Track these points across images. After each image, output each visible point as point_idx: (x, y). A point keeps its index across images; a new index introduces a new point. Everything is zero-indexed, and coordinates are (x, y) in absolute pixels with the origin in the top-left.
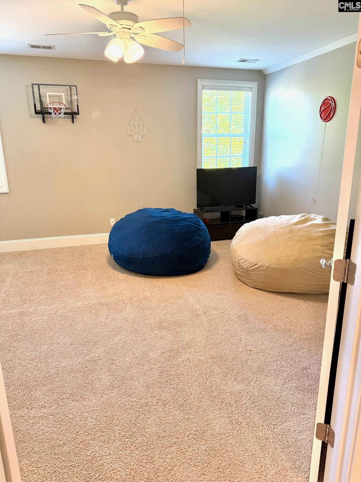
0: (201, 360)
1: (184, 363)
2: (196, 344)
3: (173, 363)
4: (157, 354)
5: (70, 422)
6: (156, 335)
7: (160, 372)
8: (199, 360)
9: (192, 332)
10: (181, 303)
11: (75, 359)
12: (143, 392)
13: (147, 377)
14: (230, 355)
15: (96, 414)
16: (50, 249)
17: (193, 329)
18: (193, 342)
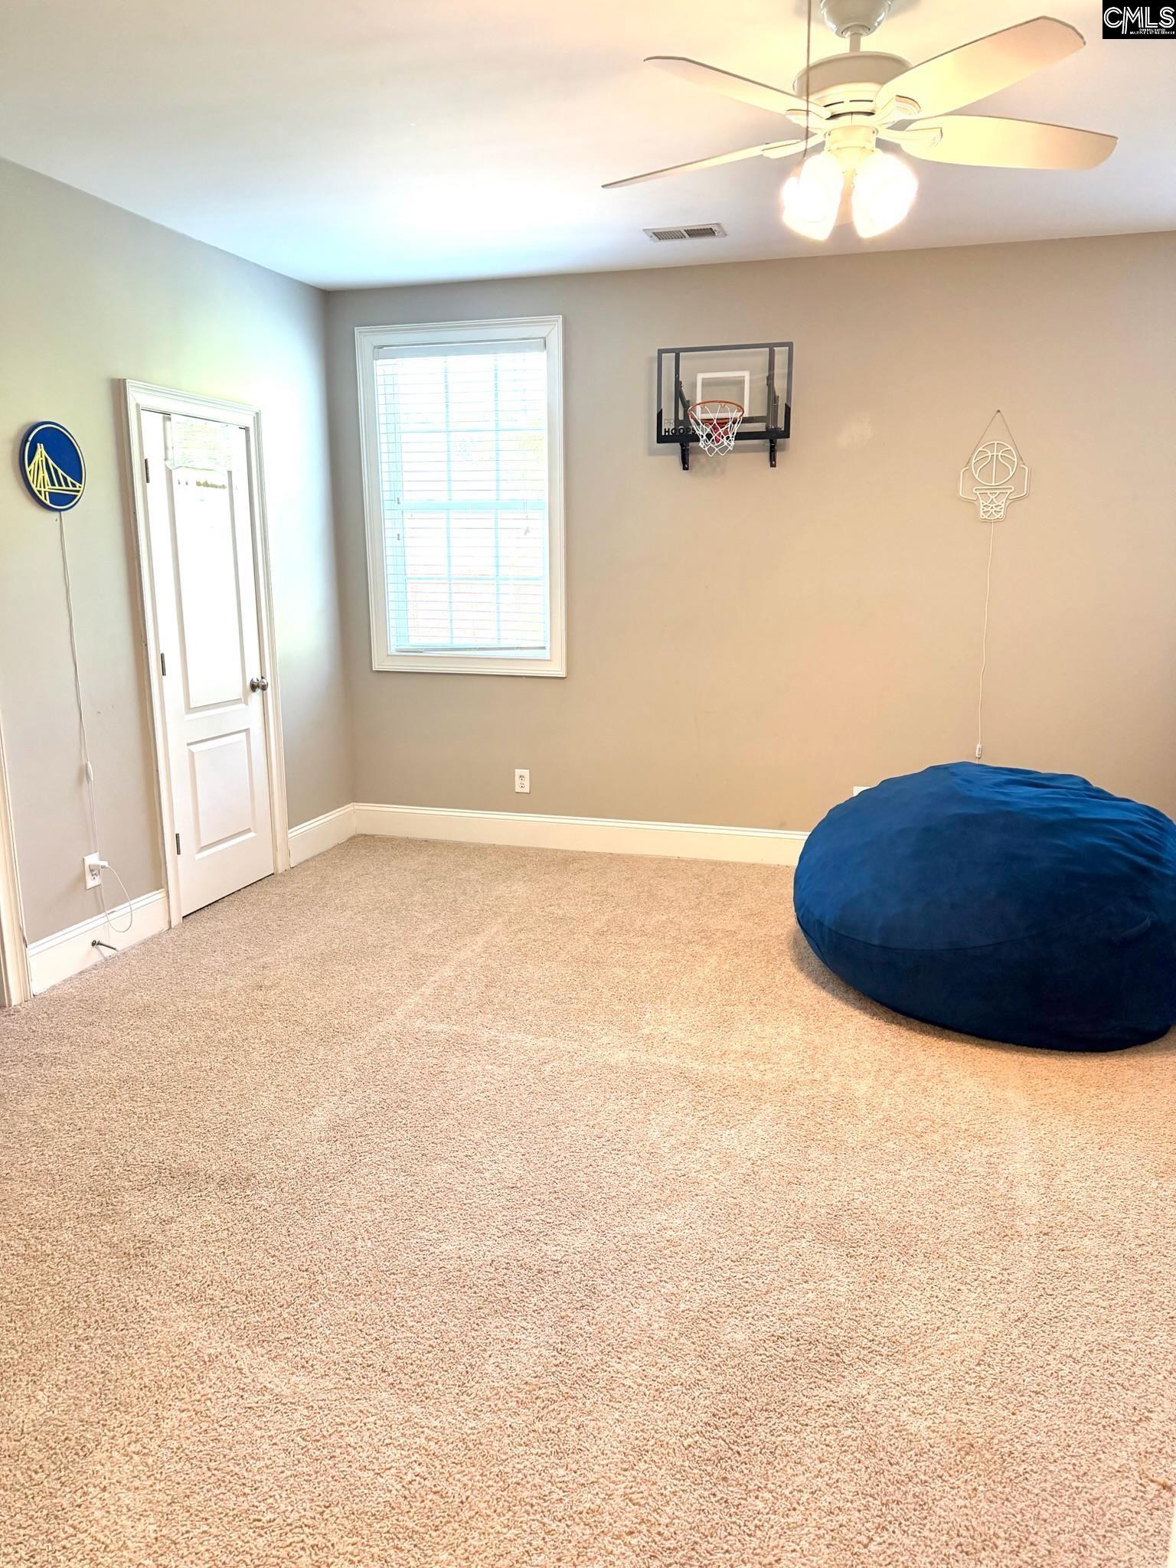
0: (905, 1430)
1: (827, 1415)
2: (928, 1352)
3: (788, 1393)
4: (753, 1332)
5: (334, 1457)
6: (793, 1258)
7: (716, 1412)
8: (900, 1428)
9: (941, 1295)
10: (969, 1160)
11: (490, 1243)
12: (611, 1463)
13: (661, 1409)
14: (1052, 1468)
15: (418, 1469)
16: (652, 860)
17: (953, 1285)
18: (921, 1340)
